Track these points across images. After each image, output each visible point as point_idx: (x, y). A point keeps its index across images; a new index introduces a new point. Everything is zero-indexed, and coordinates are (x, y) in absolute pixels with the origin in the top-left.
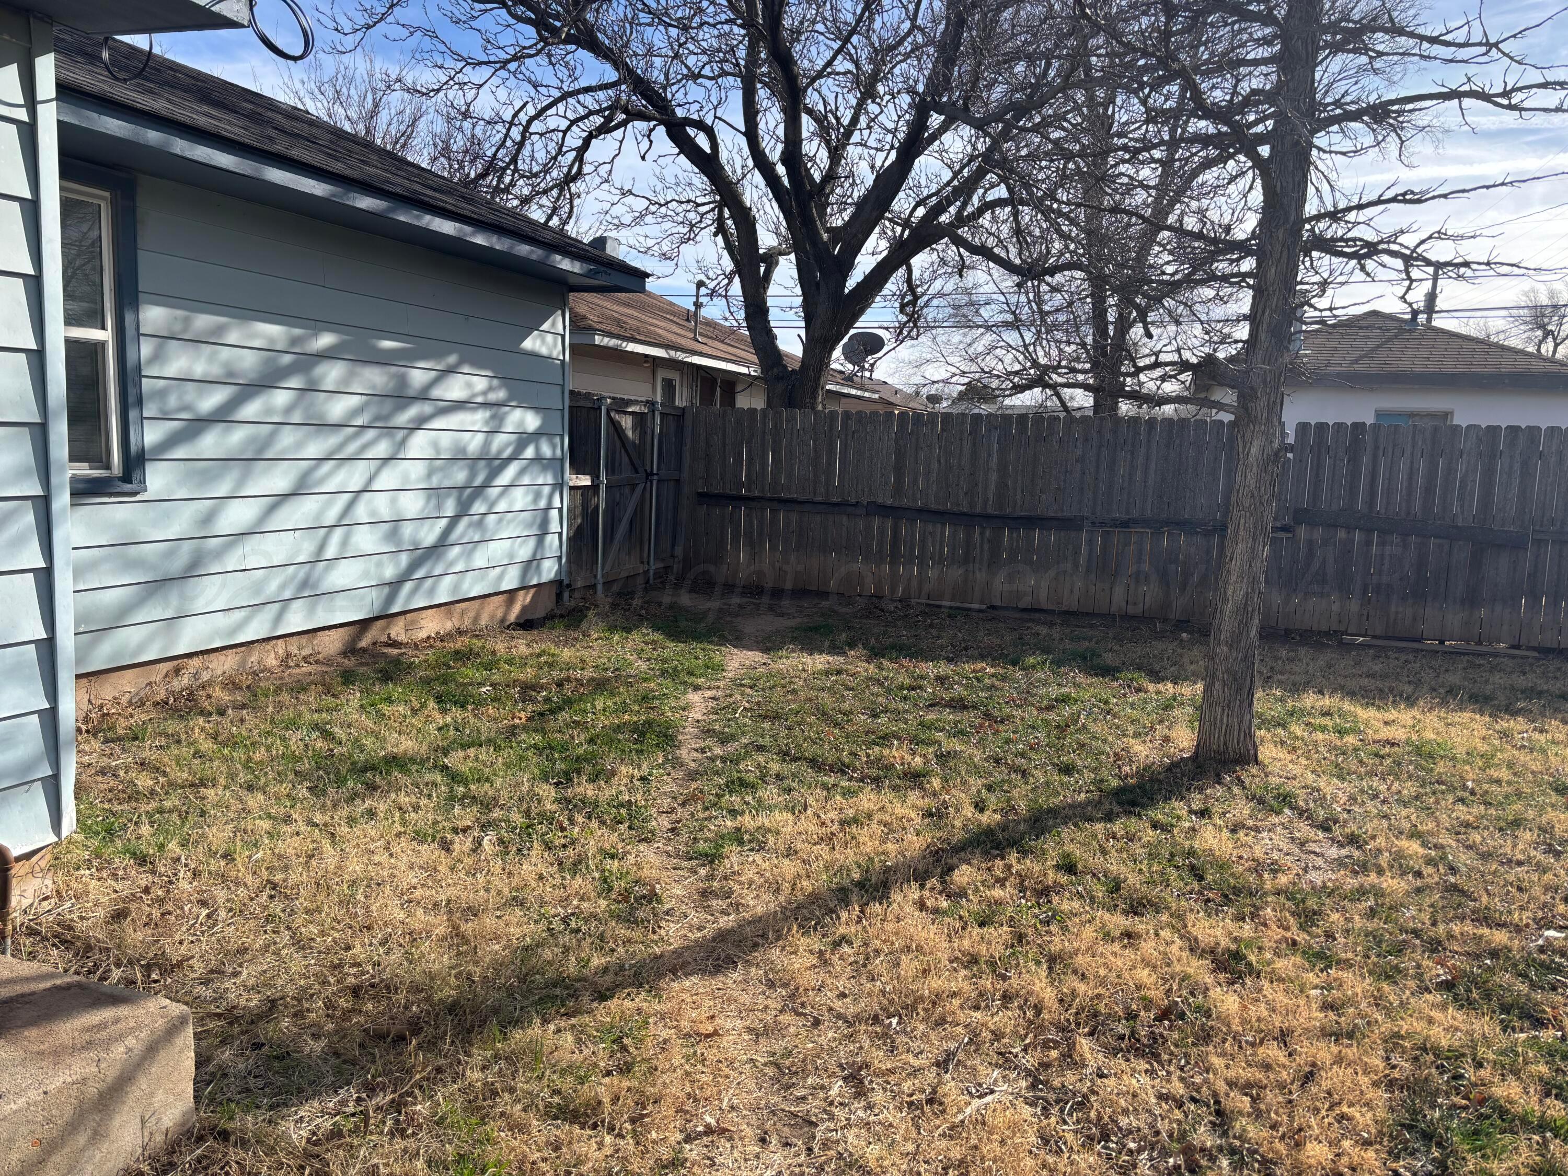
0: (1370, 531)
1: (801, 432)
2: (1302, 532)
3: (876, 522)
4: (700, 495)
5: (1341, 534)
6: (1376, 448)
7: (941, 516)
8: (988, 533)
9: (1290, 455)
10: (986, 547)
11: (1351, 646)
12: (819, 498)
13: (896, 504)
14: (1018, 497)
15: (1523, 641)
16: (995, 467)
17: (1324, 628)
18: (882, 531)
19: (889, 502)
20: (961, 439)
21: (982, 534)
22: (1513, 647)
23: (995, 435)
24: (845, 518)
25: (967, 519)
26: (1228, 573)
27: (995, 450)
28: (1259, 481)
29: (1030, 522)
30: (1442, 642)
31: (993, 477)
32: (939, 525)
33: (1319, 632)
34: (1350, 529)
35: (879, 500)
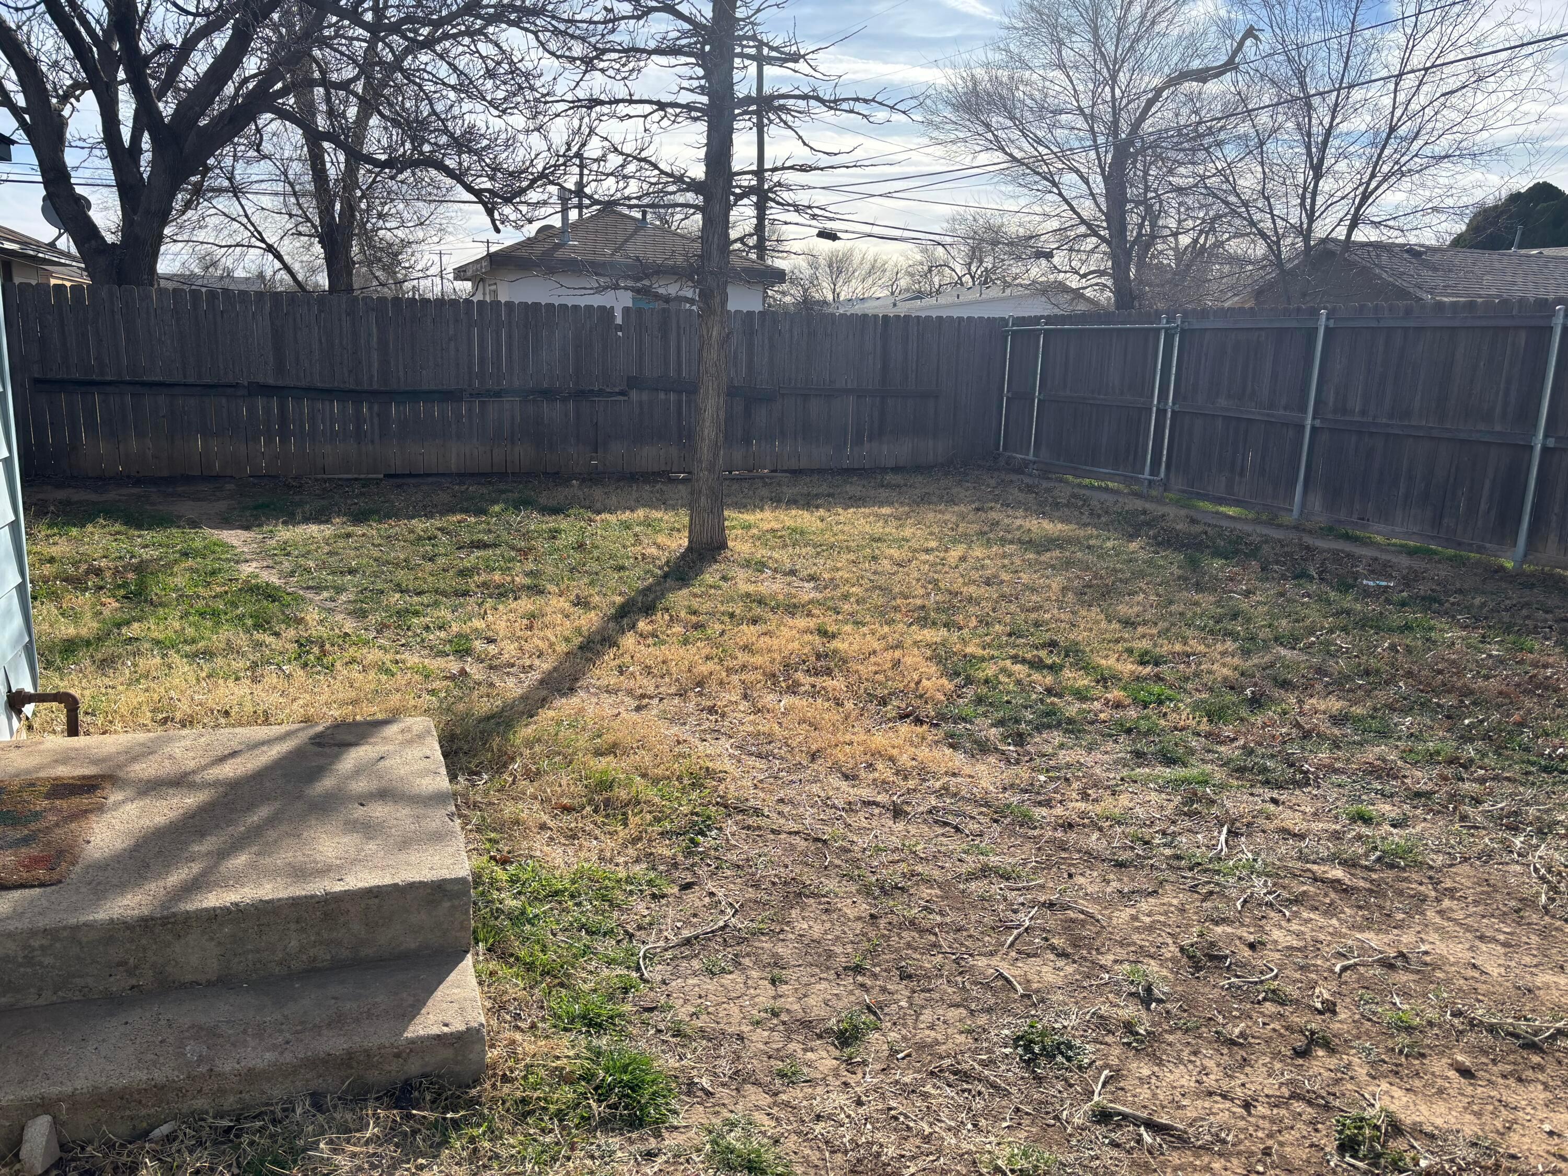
0: (680, 392)
1: (159, 311)
2: (634, 395)
3: (260, 402)
4: (37, 381)
5: (662, 396)
6: (679, 327)
7: (328, 393)
8: (376, 408)
9: (620, 334)
10: (376, 420)
11: (677, 480)
12: (191, 380)
13: (280, 383)
14: (401, 374)
15: (779, 467)
16: (376, 346)
17: (656, 469)
18: (268, 410)
19: (271, 382)
20: (340, 320)
21: (370, 409)
22: (772, 471)
23: (373, 317)
24: (224, 401)
25: (355, 395)
26: (704, 420)
27: (375, 330)
28: (719, 355)
29: (414, 395)
30: (730, 472)
31: (375, 356)
32: (327, 403)
33: (653, 473)
34: (667, 391)
35: (261, 380)
